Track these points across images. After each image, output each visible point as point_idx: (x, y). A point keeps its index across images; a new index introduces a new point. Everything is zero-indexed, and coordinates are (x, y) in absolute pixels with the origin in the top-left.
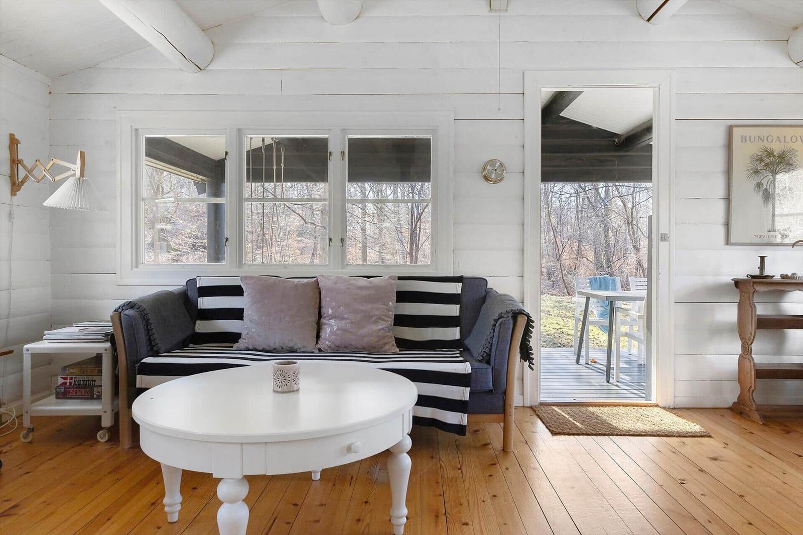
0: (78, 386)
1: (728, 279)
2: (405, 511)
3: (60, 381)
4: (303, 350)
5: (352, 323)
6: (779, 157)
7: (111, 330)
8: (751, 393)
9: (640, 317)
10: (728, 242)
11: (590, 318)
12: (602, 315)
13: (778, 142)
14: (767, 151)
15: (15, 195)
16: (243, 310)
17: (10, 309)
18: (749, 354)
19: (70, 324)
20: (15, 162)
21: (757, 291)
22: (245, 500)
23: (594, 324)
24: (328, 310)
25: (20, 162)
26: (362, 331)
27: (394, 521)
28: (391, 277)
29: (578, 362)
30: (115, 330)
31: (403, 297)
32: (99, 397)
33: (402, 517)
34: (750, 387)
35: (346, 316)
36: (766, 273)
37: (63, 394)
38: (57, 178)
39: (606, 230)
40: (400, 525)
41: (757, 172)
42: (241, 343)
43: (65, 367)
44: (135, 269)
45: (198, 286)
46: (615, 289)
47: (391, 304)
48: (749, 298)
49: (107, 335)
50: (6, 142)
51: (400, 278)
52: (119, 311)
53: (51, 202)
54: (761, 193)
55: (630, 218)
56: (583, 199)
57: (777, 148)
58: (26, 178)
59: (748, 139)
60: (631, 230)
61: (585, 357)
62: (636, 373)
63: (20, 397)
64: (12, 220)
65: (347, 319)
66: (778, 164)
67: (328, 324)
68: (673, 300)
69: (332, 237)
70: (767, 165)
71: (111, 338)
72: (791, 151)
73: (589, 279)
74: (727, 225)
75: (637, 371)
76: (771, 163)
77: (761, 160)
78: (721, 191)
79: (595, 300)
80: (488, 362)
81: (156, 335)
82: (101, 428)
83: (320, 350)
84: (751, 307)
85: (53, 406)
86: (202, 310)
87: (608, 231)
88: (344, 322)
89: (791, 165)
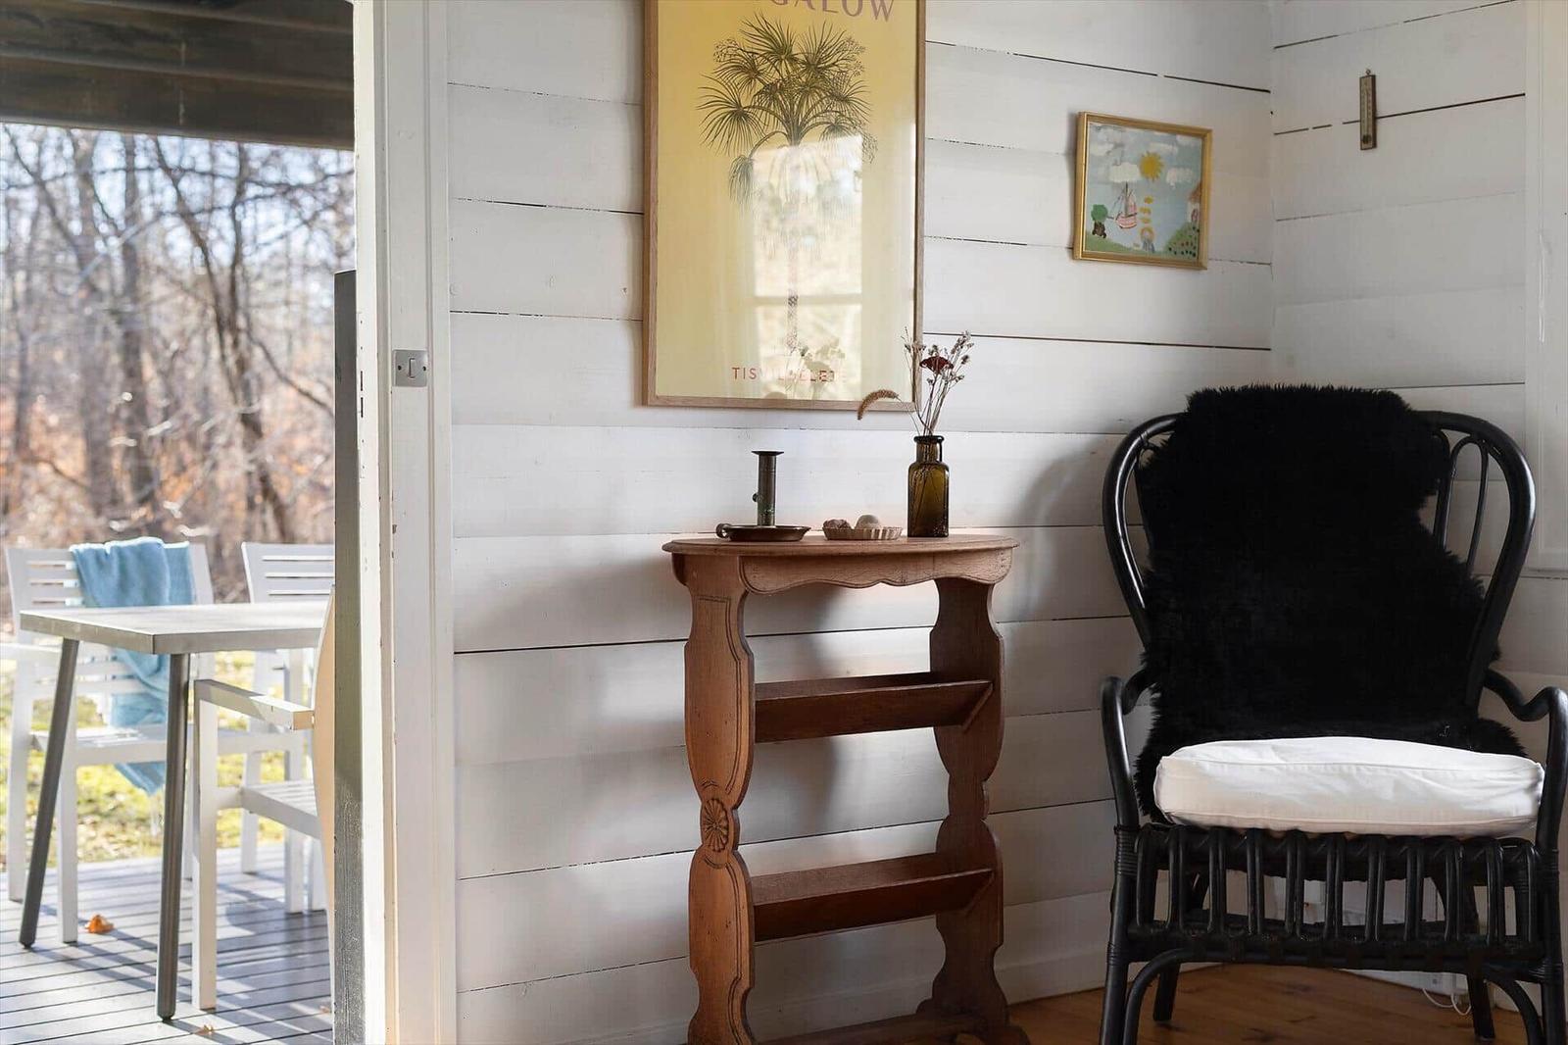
1: (650, 545)
6: (808, 64)
8: (737, 1002)
9: (300, 721)
10: (644, 395)
11: (80, 733)
12: (131, 716)
14: (771, 38)
18: (729, 846)
21: (757, 592)
23: (98, 756)
29: (28, 938)
34: (737, 980)
36: (782, 517)
39: (131, 347)
41: (739, 115)
46: (188, 600)
48: (728, 622)
55: (225, 304)
56: (35, 219)
57: (800, 29)
60: (229, 351)
61: (60, 912)
62: (274, 955)
66: (807, 90)
70: (770, 91)
72: (846, 46)
73: (74, 557)
74: (642, 322)
75: (279, 951)
76: (783, 86)
77: (751, 69)
78: (615, 185)
79: (101, 651)
84: (737, 659)
87: (137, 353)
89: (845, 100)
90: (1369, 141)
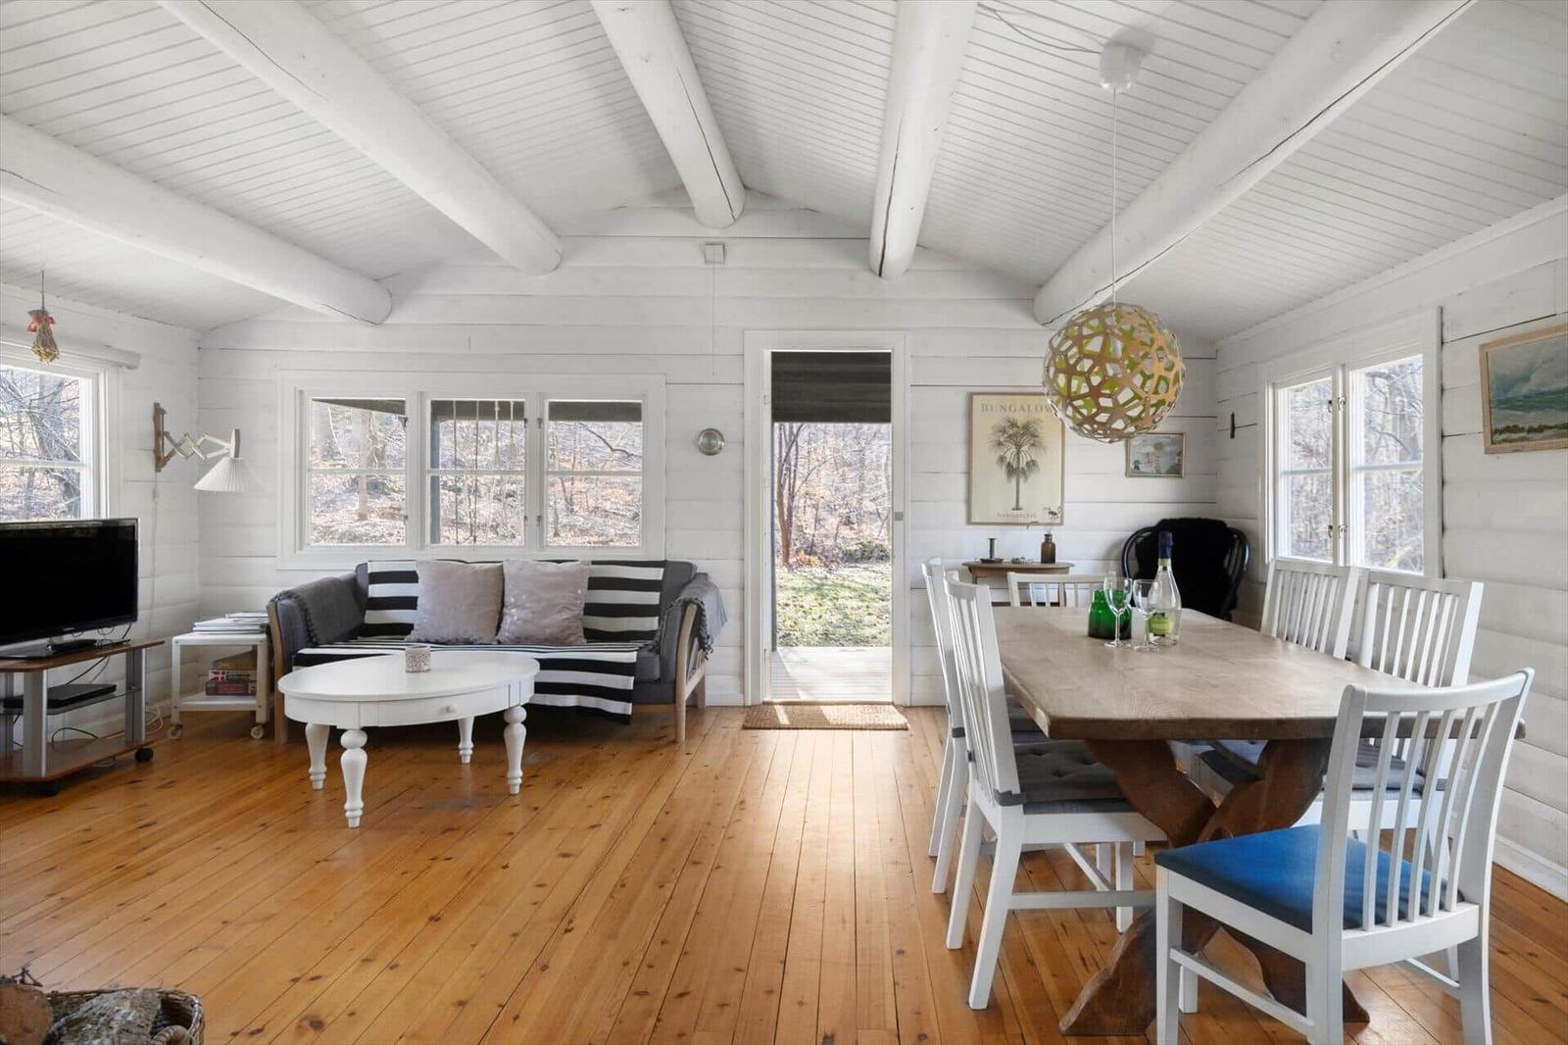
0: (230, 681)
2: (519, 773)
3: (211, 676)
4: (479, 642)
5: (533, 612)
6: (1023, 428)
7: (267, 621)
10: (969, 522)
13: (1021, 412)
14: (1010, 422)
15: (160, 471)
16: (416, 598)
17: (153, 599)
19: (221, 615)
20: (159, 434)
22: (364, 748)
24: (510, 599)
25: (167, 434)
26: (545, 621)
27: (510, 782)
28: (583, 562)
30: (271, 621)
31: (596, 583)
32: (254, 694)
33: (516, 778)
35: (528, 605)
36: (996, 556)
37: (214, 690)
38: (209, 456)
40: (515, 785)
41: (1000, 444)
42: (413, 635)
43: (217, 661)
44: (298, 552)
45: (369, 571)
47: (580, 591)
49: (262, 626)
50: (151, 412)
51: (594, 563)
52: (275, 601)
53: (203, 484)
54: (1004, 467)
57: (1021, 418)
58: (172, 454)
59: (989, 407)
63: (167, 696)
64: (156, 499)
65: (528, 608)
66: (1022, 435)
67: (509, 614)
68: (908, 585)
69: (528, 515)
70: (1010, 436)
71: (267, 629)
72: (1036, 421)
74: (968, 502)
76: (1015, 435)
77: (1003, 431)
78: (961, 465)
80: (658, 652)
81: (316, 625)
82: (256, 725)
83: (499, 643)
85: (202, 702)
86: (372, 599)
88: (525, 611)
89: (1037, 436)
90: (1232, 436)
